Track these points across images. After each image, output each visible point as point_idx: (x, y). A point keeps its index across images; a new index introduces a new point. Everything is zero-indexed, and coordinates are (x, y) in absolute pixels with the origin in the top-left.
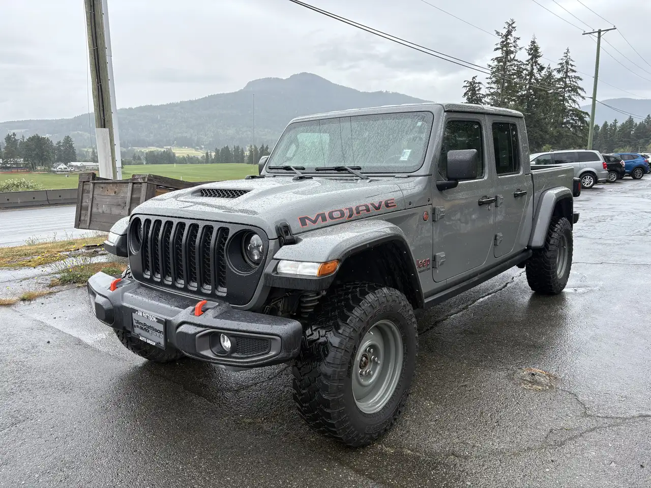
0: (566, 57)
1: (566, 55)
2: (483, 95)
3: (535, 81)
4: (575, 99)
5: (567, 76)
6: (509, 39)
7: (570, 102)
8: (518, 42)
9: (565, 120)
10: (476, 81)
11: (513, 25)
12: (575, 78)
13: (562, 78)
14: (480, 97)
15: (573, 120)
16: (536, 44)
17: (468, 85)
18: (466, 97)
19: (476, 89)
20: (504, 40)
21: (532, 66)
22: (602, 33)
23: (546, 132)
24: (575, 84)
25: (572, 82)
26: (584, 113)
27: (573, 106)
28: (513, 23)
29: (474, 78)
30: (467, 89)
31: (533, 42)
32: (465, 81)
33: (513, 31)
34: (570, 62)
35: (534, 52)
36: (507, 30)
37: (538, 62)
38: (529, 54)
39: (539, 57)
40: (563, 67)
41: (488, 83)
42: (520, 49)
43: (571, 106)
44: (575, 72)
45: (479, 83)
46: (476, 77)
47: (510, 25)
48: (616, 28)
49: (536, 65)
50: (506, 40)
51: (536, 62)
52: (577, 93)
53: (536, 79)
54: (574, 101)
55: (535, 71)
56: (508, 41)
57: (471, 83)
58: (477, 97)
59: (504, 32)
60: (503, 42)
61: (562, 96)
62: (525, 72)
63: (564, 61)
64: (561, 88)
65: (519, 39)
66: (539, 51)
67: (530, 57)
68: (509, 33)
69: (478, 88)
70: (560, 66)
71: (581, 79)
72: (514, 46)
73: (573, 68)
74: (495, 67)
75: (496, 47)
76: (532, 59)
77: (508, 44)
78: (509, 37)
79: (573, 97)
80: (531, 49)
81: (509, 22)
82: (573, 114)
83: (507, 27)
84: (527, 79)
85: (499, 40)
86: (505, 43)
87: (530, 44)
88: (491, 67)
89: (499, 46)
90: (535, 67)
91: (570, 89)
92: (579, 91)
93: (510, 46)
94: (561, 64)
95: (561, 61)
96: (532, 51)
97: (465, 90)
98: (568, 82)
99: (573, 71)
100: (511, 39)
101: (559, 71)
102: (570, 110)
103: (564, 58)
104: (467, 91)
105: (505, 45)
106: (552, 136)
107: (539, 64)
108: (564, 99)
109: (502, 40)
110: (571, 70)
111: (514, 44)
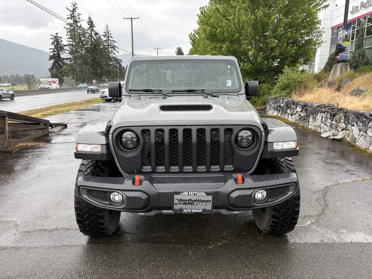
0: (107, 29)
1: (107, 28)
2: (64, 45)
3: (94, 40)
4: (114, 52)
5: (109, 40)
6: (74, 13)
7: (112, 54)
8: (80, 16)
9: (111, 63)
10: (58, 36)
11: (76, 6)
12: (113, 41)
13: (106, 40)
14: (62, 46)
15: (115, 63)
16: (91, 19)
17: (53, 38)
18: (53, 45)
19: (59, 41)
20: (72, 13)
21: (91, 31)
22: (133, 19)
23: (103, 69)
24: (113, 44)
25: (112, 43)
26: (119, 60)
27: (114, 56)
28: (76, 4)
29: (56, 34)
30: (54, 40)
31: (90, 18)
32: (51, 35)
33: (76, 9)
34: (109, 32)
35: (91, 24)
36: (73, 8)
37: (94, 30)
38: (89, 25)
39: (94, 27)
40: (106, 34)
41: (68, 38)
42: (82, 20)
43: (113, 56)
44: (113, 38)
45: (61, 37)
46: (58, 33)
47: (74, 5)
48: (139, 18)
49: (93, 31)
50: (73, 13)
51: (93, 30)
52: (115, 49)
53: (94, 39)
54: (114, 53)
55: (93, 34)
56: (75, 15)
57: (55, 36)
58: (60, 46)
59: (72, 9)
60: (71, 15)
61: (108, 50)
62: (87, 34)
63: (106, 31)
64: (107, 45)
65: (80, 14)
66: (94, 23)
67: (89, 26)
68: (74, 10)
69: (60, 40)
70: (104, 34)
71: (116, 42)
72: (78, 18)
73: (111, 35)
74: (69, 29)
75: (68, 17)
76: (90, 27)
77: (75, 16)
78: (75, 12)
79: (113, 51)
80: (89, 22)
81: (74, 4)
82: (115, 60)
83: (72, 6)
84: (90, 39)
85: (69, 13)
86: (73, 15)
87: (88, 19)
88: (66, 29)
89: (69, 17)
90: (92, 32)
91: (111, 46)
92: (116, 48)
93: (76, 17)
94: (105, 32)
95: (105, 31)
96: (90, 23)
97: (52, 41)
98: (110, 43)
99: (111, 37)
100: (76, 14)
101: (104, 36)
102: (113, 58)
103: (106, 29)
104: (54, 42)
105: (72, 17)
106: (106, 71)
107: (95, 31)
108: (109, 52)
109: (71, 13)
110: (110, 36)
111: (78, 17)
